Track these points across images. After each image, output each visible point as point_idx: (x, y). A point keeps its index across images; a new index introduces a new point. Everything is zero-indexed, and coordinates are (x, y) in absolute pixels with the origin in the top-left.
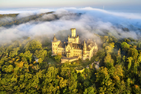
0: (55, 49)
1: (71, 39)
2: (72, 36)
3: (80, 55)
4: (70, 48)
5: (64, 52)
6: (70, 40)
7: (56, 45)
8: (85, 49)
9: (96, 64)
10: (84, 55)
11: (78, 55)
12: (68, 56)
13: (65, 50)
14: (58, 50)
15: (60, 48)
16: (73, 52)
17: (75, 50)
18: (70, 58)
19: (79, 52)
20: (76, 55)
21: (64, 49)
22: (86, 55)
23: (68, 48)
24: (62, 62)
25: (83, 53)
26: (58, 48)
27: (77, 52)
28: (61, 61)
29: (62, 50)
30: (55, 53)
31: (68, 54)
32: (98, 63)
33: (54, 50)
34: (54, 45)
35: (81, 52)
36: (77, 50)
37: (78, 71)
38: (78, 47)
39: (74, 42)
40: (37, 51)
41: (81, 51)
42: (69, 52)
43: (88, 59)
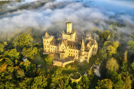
0: (47, 47)
1: (66, 35)
2: (68, 31)
3: (76, 56)
4: (65, 47)
5: (57, 51)
6: (64, 36)
7: (48, 42)
8: (83, 50)
9: (96, 68)
10: (81, 57)
11: (74, 55)
12: (62, 57)
13: (58, 49)
14: (50, 47)
15: (52, 46)
16: (68, 52)
17: (71, 50)
18: (64, 59)
19: (75, 52)
20: (72, 55)
21: (58, 47)
22: (84, 57)
23: (62, 47)
24: (54, 65)
25: (80, 54)
26: (51, 46)
27: (73, 52)
28: (53, 63)
29: (54, 48)
30: (47, 51)
31: (62, 55)
32: (98, 67)
33: (45, 47)
34: (45, 42)
35: (78, 53)
36: (73, 50)
37: (73, 81)
38: (74, 47)
39: (69, 40)
40: (24, 49)
41: (78, 51)
42: (63, 52)
43: (86, 60)
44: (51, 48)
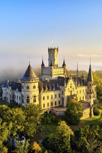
2: (56, 63)
4: (73, 86)
23: (69, 86)
26: (43, 95)
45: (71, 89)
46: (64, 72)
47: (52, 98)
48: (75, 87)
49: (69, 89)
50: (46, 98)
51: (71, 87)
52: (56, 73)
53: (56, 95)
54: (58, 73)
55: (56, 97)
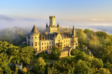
3: (69, 45)
11: (67, 45)
26: (42, 42)
30: (38, 50)
33: (36, 45)
35: (70, 41)
36: (65, 40)
41: (70, 39)
44: (42, 44)
45: (59, 40)
46: (58, 30)
47: (48, 44)
48: (62, 39)
49: (57, 39)
50: (44, 44)
51: (59, 38)
52: (53, 30)
53: (50, 43)
54: (54, 30)
55: (50, 44)
